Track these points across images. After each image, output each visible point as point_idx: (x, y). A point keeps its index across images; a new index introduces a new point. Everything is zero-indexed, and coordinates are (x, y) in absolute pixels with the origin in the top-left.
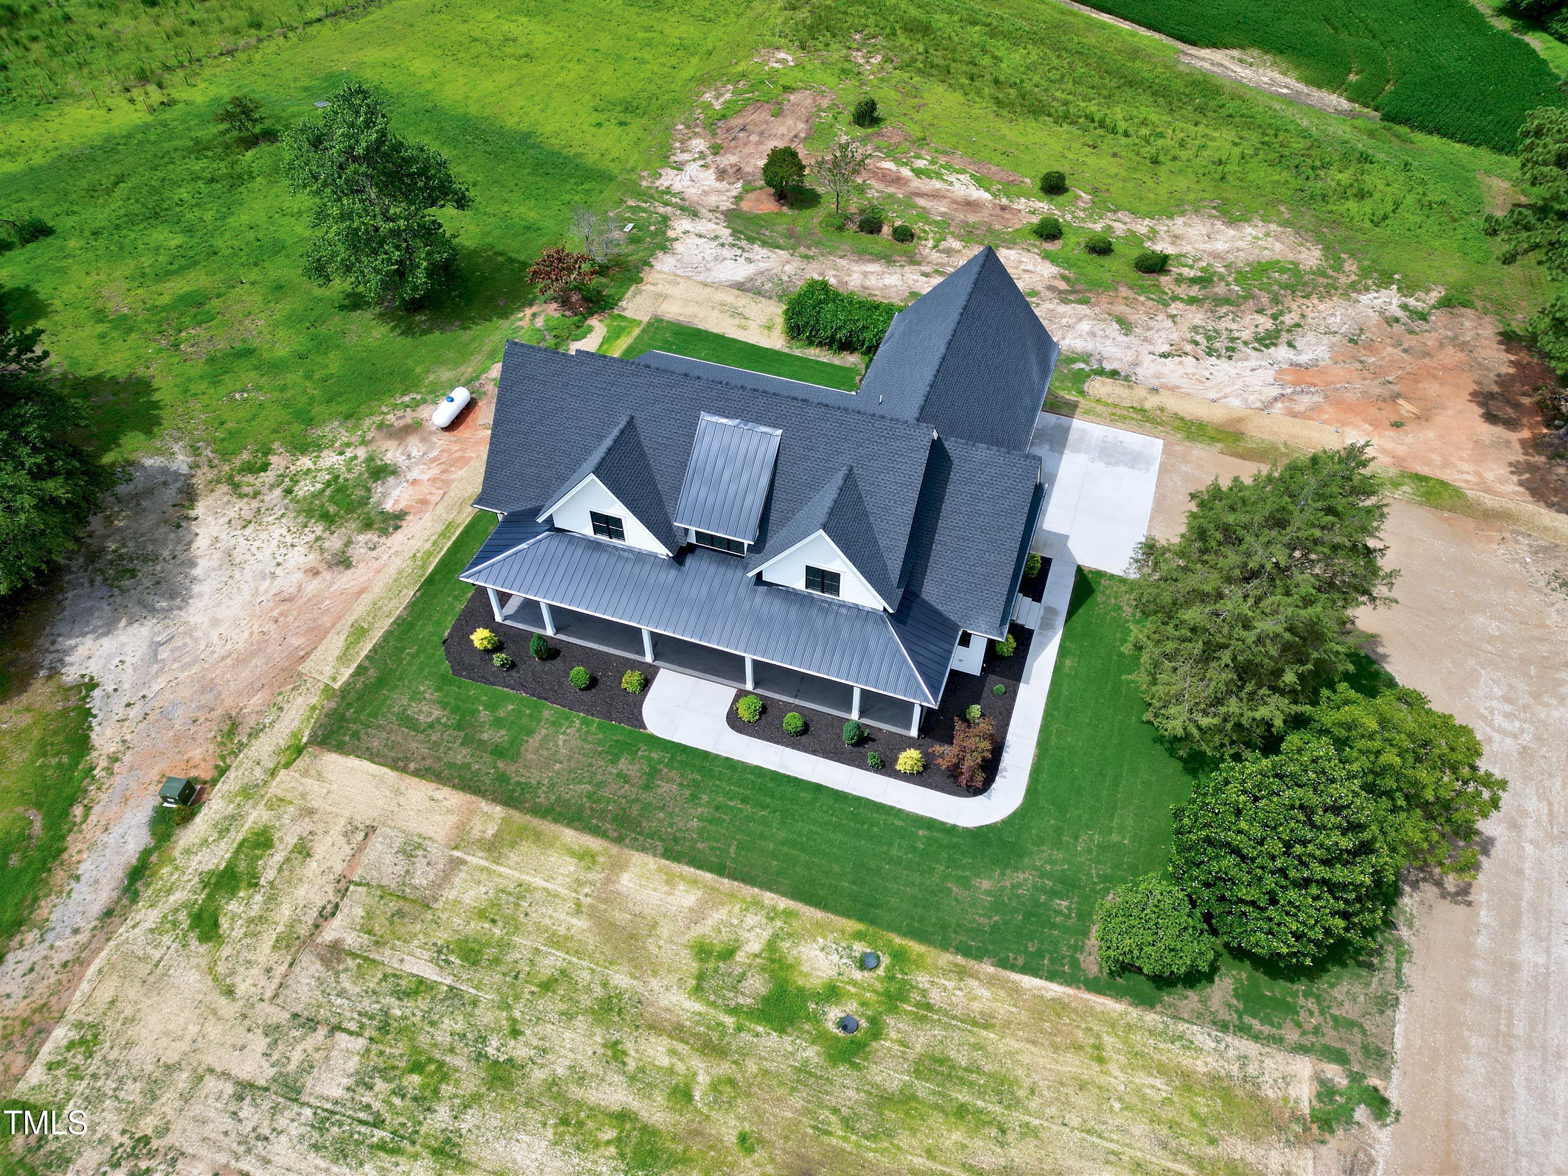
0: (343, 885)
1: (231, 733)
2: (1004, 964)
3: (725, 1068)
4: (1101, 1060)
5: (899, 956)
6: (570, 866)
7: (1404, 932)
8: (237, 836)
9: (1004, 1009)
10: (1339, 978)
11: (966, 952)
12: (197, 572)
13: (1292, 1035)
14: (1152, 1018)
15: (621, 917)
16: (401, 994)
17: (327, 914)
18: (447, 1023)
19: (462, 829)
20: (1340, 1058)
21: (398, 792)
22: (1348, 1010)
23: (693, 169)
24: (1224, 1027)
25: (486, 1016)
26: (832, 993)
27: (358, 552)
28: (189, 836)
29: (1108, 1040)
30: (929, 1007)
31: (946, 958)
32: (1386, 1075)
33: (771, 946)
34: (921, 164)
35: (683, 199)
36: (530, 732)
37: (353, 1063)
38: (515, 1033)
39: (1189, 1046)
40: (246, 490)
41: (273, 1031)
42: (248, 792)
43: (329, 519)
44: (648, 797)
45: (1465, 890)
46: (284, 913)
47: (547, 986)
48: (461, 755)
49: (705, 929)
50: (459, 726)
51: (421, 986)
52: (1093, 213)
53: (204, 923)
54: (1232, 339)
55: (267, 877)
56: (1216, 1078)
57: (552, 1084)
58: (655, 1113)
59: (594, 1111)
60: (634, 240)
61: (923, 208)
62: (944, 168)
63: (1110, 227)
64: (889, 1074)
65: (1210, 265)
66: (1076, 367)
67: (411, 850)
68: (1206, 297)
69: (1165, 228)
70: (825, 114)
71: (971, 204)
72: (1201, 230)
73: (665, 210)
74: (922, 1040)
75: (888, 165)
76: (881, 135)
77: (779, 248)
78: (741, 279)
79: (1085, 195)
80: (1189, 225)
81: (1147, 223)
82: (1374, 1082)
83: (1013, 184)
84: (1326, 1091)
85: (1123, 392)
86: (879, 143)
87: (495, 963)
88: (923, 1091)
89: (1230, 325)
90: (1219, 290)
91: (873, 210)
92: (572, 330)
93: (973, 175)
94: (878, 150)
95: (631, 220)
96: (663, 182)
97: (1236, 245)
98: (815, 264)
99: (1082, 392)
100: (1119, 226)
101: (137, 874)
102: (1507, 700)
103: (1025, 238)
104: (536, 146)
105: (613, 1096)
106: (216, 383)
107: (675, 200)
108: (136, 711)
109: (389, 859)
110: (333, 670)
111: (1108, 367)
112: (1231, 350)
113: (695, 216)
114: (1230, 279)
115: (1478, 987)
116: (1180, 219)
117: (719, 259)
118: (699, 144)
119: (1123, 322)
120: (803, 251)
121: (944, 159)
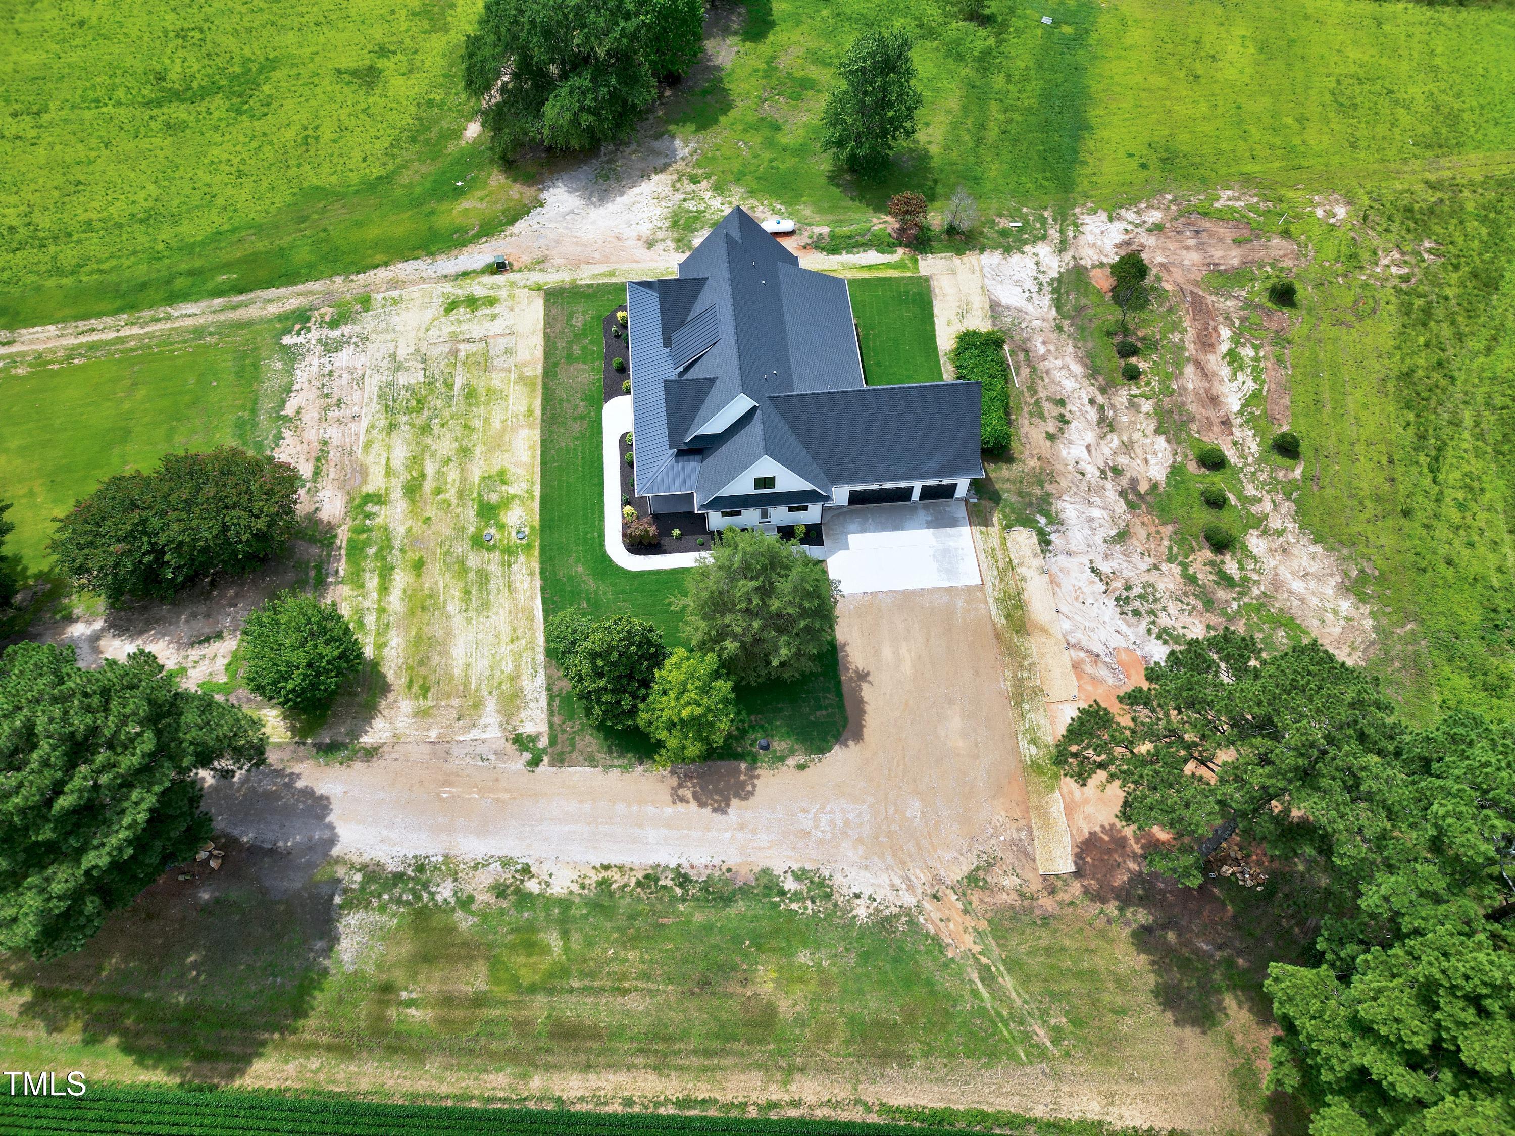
0: (485, 339)
1: (538, 263)
2: (543, 589)
3: (454, 501)
4: (512, 641)
5: (529, 547)
6: (523, 409)
7: (640, 769)
8: (492, 293)
9: (521, 597)
10: (597, 738)
11: (542, 572)
12: (618, 199)
13: (556, 720)
14: (541, 658)
15: (507, 438)
16: (445, 382)
17: (469, 341)
18: (438, 402)
19: (525, 364)
20: (553, 742)
21: (533, 333)
22: (580, 744)
23: (1119, 226)
24: (549, 689)
25: (446, 414)
26: (501, 527)
27: (660, 247)
28: (488, 279)
29: (523, 642)
30: (509, 566)
31: (536, 566)
32: (552, 764)
33: (514, 497)
34: (1247, 352)
35: (1075, 237)
36: (584, 363)
37: (413, 381)
38: (443, 426)
39: (534, 675)
40: (678, 185)
41: (417, 351)
42: (513, 284)
43: (675, 224)
44: (570, 421)
45: (682, 800)
46: (464, 327)
47: (466, 426)
48: (561, 344)
49: (513, 469)
50: (576, 335)
51: (450, 386)
52: (1273, 485)
53: (452, 306)
54: (1152, 612)
55: (479, 313)
56: (522, 690)
57: (427, 447)
58: (428, 486)
59: (422, 465)
60: (1004, 233)
61: (1181, 373)
62: (1254, 369)
63: (1260, 500)
64: (474, 560)
65: (1257, 582)
66: (1038, 517)
67: (509, 352)
68: (1204, 586)
69: (1292, 540)
70: (1268, 269)
71: (1214, 401)
72: (1314, 568)
73: (1054, 233)
74: (494, 568)
75: (1225, 333)
76: (1269, 313)
77: (1058, 309)
78: (1004, 303)
79: (1298, 473)
80: (1313, 557)
81: (1290, 526)
82: (546, 759)
83: (1271, 419)
84: (534, 739)
85: (1028, 553)
86: (1255, 316)
87: (470, 405)
88: (472, 575)
89: (1173, 609)
90: (1222, 594)
91: (1152, 345)
92: (883, 244)
93: (1260, 391)
94: (1243, 320)
95: (1026, 222)
96: (1087, 219)
97: (1309, 597)
98: (1054, 336)
99: (1008, 527)
100: (1267, 506)
101: (465, 274)
102: (847, 822)
103: (1192, 447)
104: (1076, 138)
105: (430, 469)
106: (745, 131)
107: (1071, 234)
108: (536, 227)
109: (502, 347)
110: (586, 276)
111: (1053, 537)
112: (1136, 613)
113: (1060, 251)
114: (1246, 600)
115: (621, 808)
116: (1318, 549)
117: (1018, 283)
118: (1154, 216)
119: (1122, 536)
120: (1066, 323)
121: (1269, 364)
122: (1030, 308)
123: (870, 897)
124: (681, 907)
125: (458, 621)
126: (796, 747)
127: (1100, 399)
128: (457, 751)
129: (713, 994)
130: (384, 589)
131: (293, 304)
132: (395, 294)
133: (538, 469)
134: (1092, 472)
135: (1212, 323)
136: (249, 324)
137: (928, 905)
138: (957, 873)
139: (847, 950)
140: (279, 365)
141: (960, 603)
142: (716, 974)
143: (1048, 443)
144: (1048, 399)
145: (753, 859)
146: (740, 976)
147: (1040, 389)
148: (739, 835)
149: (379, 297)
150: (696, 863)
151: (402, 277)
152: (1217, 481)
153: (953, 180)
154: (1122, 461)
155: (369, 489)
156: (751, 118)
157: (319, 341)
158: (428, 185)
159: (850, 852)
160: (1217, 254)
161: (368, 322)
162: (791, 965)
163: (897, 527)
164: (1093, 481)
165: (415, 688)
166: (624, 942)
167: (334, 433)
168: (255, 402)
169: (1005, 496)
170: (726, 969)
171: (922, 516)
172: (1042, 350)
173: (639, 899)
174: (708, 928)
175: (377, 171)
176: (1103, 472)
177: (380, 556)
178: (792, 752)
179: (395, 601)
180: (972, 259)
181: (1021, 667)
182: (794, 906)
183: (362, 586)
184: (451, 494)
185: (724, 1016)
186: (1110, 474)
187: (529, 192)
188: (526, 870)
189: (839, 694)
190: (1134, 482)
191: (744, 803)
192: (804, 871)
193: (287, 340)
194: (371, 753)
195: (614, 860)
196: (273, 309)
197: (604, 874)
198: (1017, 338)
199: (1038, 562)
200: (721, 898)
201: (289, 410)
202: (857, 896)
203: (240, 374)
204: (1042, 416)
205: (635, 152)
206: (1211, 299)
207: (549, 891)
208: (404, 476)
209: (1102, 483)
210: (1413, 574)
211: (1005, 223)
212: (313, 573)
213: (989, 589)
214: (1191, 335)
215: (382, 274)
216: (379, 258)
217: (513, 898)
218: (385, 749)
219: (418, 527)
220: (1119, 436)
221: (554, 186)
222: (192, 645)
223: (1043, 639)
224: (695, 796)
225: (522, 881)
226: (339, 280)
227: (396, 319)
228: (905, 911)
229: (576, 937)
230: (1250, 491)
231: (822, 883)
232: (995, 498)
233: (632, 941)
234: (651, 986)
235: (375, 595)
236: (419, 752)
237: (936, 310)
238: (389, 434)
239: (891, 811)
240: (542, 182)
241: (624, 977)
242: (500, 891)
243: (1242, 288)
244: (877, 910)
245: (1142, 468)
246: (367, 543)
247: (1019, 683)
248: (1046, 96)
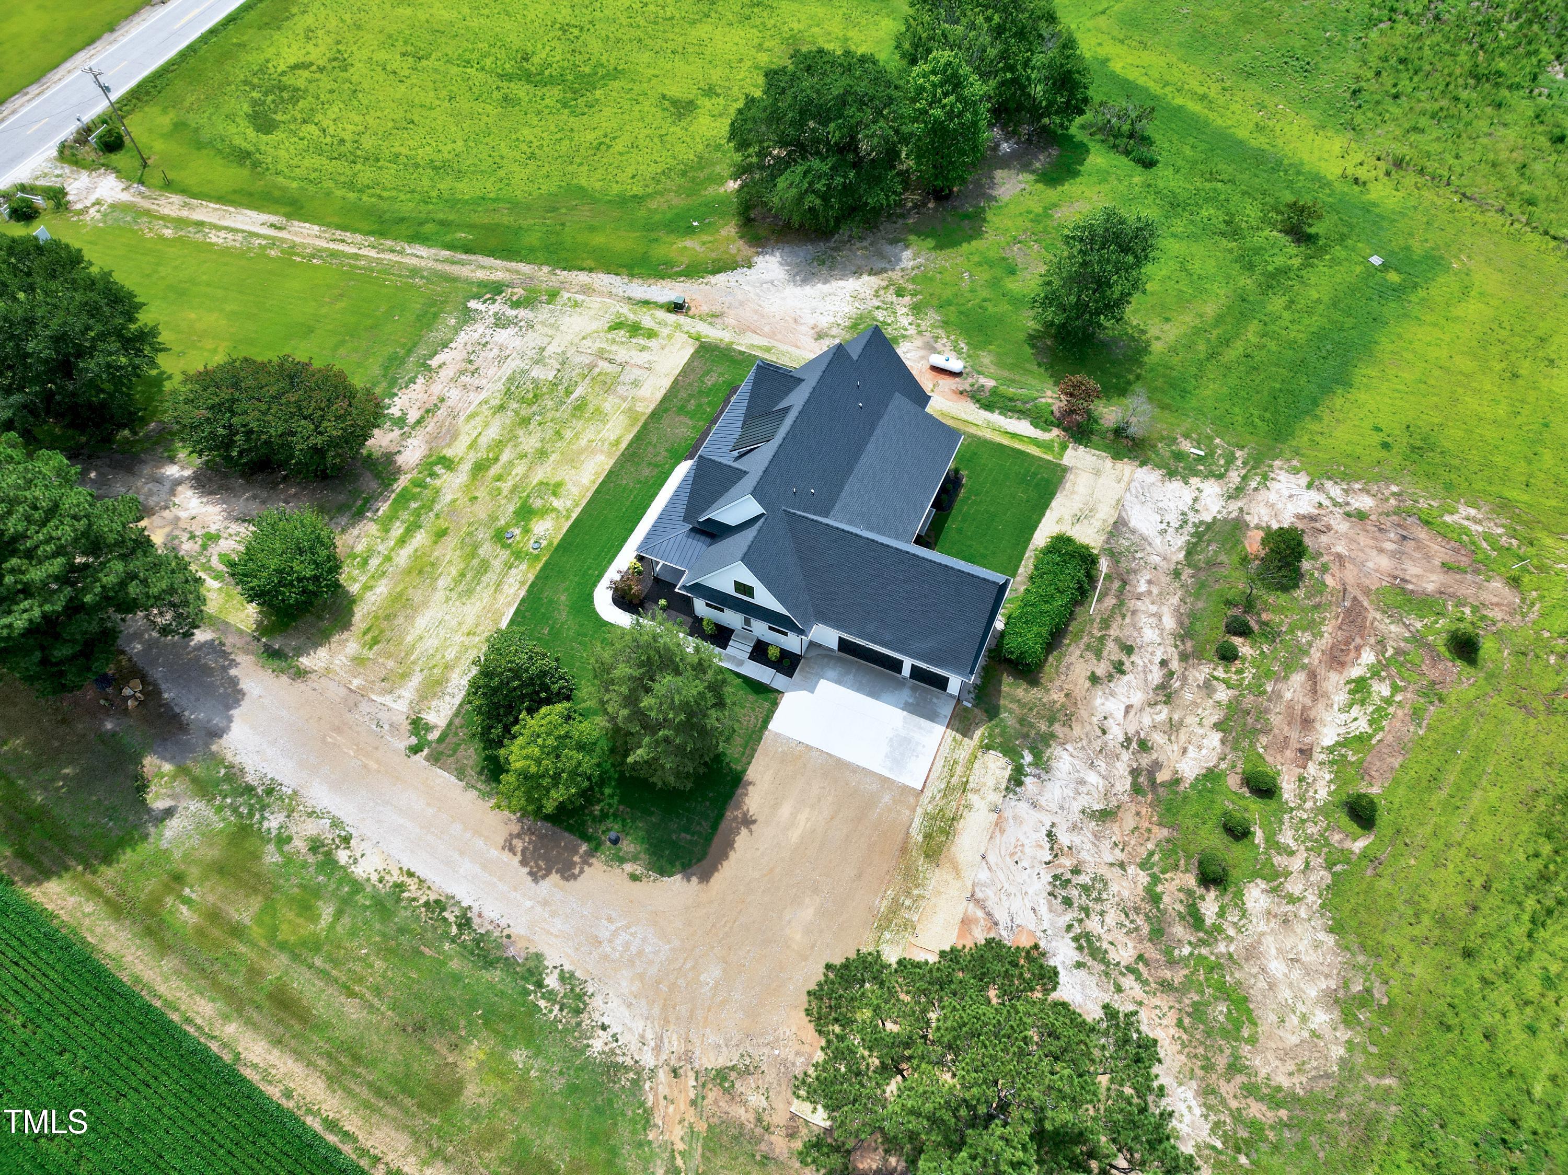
0: (623, 365)
1: (713, 316)
2: (523, 601)
3: (505, 492)
4: (469, 634)
5: (537, 558)
6: (613, 437)
8: (656, 327)
9: (501, 599)
10: (478, 755)
11: (532, 585)
12: (820, 286)
13: (457, 721)
15: (583, 457)
16: (567, 388)
17: (611, 361)
18: (551, 403)
19: (641, 400)
20: (441, 740)
21: (667, 375)
22: (461, 753)
23: (1315, 496)
25: (550, 415)
26: (526, 531)
27: (827, 341)
28: (661, 314)
30: (510, 568)
31: (531, 577)
32: (427, 759)
33: (554, 510)
34: (1381, 689)
35: (1256, 489)
37: (542, 377)
38: (540, 424)
39: (466, 672)
40: (882, 292)
41: (564, 353)
42: (678, 327)
43: (854, 326)
44: (644, 465)
45: (512, 850)
46: (614, 348)
47: (558, 433)
48: (683, 394)
49: (569, 486)
50: (700, 392)
51: (568, 393)
52: (1319, 844)
53: (617, 326)
54: (1086, 910)
55: (634, 340)
56: (447, 681)
57: (516, 437)
58: (495, 470)
59: (501, 451)
60: (1179, 456)
61: (1286, 678)
62: (1378, 709)
63: (1292, 853)
64: (485, 550)
65: (1230, 939)
66: (1026, 753)
67: (636, 384)
68: (1164, 912)
69: (1303, 914)
70: (1467, 611)
71: (1307, 723)
72: (1310, 957)
73: (1234, 477)
74: (497, 564)
75: (1368, 657)
76: (1436, 658)
77: (1189, 554)
78: (1131, 525)
79: (1359, 845)
80: (1317, 945)
81: (1311, 898)
82: (426, 751)
83: (1363, 772)
84: (428, 728)
85: (990, 782)
86: (1416, 655)
87: (573, 416)
88: (475, 562)
89: (1112, 917)
90: (1179, 930)
91: (1270, 634)
92: (1040, 419)
93: (1371, 737)
94: (1398, 652)
95: (1211, 453)
96: (1283, 476)
97: (1282, 987)
98: (1167, 579)
99: (988, 747)
100: (1296, 864)
101: (646, 303)
102: (640, 953)
103: (1247, 760)
104: (1326, 389)
105: (505, 457)
106: (980, 264)
107: (1253, 484)
108: (733, 284)
109: (633, 377)
110: (745, 343)
111: (1028, 780)
112: (1067, 902)
113: (1229, 497)
114: (1204, 951)
115: (457, 828)
116: (1330, 940)
117: (1160, 511)
118: (1364, 502)
119: (1105, 815)
120: (1187, 572)
121: (1400, 713)
122: (1157, 541)
123: (614, 1036)
124: (447, 946)
125: (440, 595)
126: (642, 856)
127: (1175, 665)
128: (364, 707)
129: (420, 1041)
130: (402, 541)
131: (499, 276)
132: (580, 298)
133: (589, 494)
134: (1116, 734)
135: (1358, 640)
136: (455, 279)
137: (663, 1075)
138: (711, 1061)
139: (561, 1073)
140: (453, 322)
141: (887, 798)
142: (435, 1025)
143: (1088, 684)
144: (1117, 640)
145: (536, 938)
146: (453, 1038)
147: (1115, 626)
148: (539, 909)
149: (566, 295)
150: (486, 913)
151: (596, 286)
152: (1254, 809)
153: (1159, 383)
154: (1158, 738)
155: (448, 453)
156: (993, 254)
157: (496, 314)
158: (669, 216)
159: (625, 983)
160: (1412, 570)
161: (544, 313)
162: (503, 1056)
163: (873, 694)
164: (1111, 744)
165: (368, 637)
166: (381, 949)
167: (454, 395)
168: (415, 345)
169: (1004, 715)
170: (445, 1025)
171: (906, 695)
172: (1142, 587)
173: (418, 918)
174: (456, 978)
175: (637, 190)
176: (1128, 740)
177: (417, 513)
178: (635, 859)
179: (403, 557)
180: (1127, 468)
181: (908, 893)
182: (542, 1003)
183: (387, 531)
184: (506, 486)
185: (416, 1067)
186: (1134, 745)
187: (747, 251)
188: (347, 840)
189: (715, 827)
190: (1156, 765)
191: (562, 882)
192: (572, 975)
193: (473, 304)
194: (301, 674)
195: (421, 871)
196: (481, 275)
197: (405, 879)
198: (1123, 565)
199: (996, 798)
200: (485, 957)
201: (434, 363)
202: (604, 1028)
203: (419, 318)
204: (1098, 655)
205: (865, 248)
206: (1373, 614)
207: (353, 868)
208: (482, 454)
209: (1119, 750)
210: (1431, 1026)
211: (1187, 447)
212: (359, 503)
213: (925, 799)
214: (1325, 641)
215: (582, 277)
216: (590, 263)
217: (320, 857)
218: (313, 676)
219: (463, 501)
220: (1171, 712)
221: (772, 254)
222: (237, 519)
223: (949, 877)
224: (523, 852)
225: (338, 847)
226: (546, 269)
227: (566, 319)
228: (637, 1067)
229: (346, 920)
230: (1287, 837)
231: (580, 997)
232: (992, 712)
233: (387, 951)
234: (376, 1002)
235: (392, 543)
236: (335, 691)
237: (1054, 504)
238: (494, 413)
239: (688, 965)
240: (763, 247)
241: (360, 980)
242: (315, 845)
243: (1421, 617)
244: (612, 1051)
245: (1175, 756)
246: (414, 498)
247: (895, 907)
248: (1319, 336)
